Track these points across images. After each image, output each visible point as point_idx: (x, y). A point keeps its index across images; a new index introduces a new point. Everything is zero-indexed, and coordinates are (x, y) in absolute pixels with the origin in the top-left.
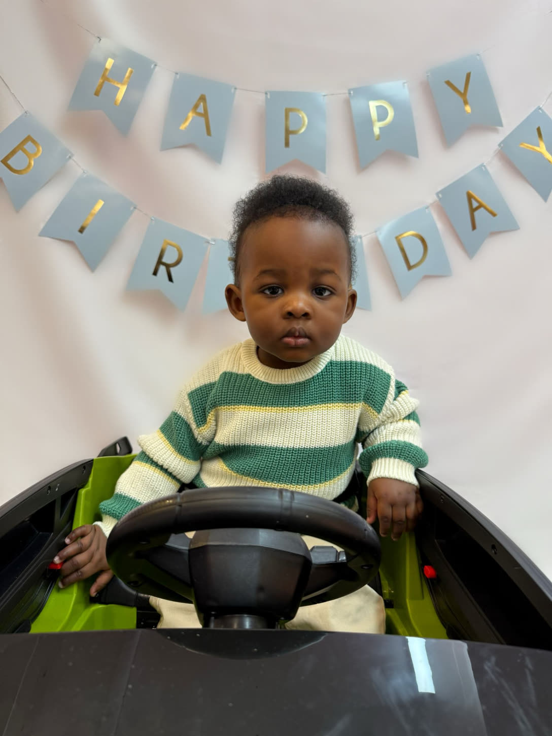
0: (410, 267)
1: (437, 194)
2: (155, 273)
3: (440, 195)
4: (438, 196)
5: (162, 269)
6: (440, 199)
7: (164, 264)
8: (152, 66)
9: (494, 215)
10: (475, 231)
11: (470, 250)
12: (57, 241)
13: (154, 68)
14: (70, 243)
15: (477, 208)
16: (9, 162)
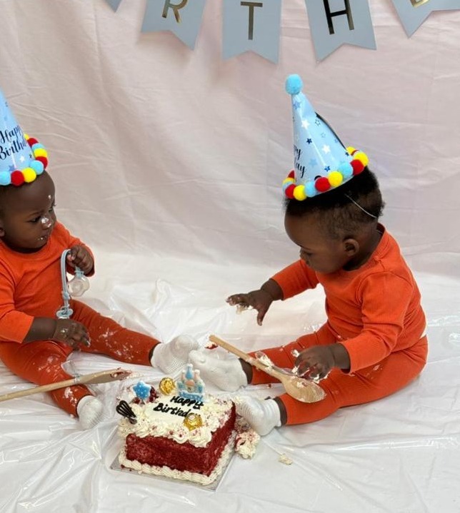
2: (165, 15)
7: (173, 6)
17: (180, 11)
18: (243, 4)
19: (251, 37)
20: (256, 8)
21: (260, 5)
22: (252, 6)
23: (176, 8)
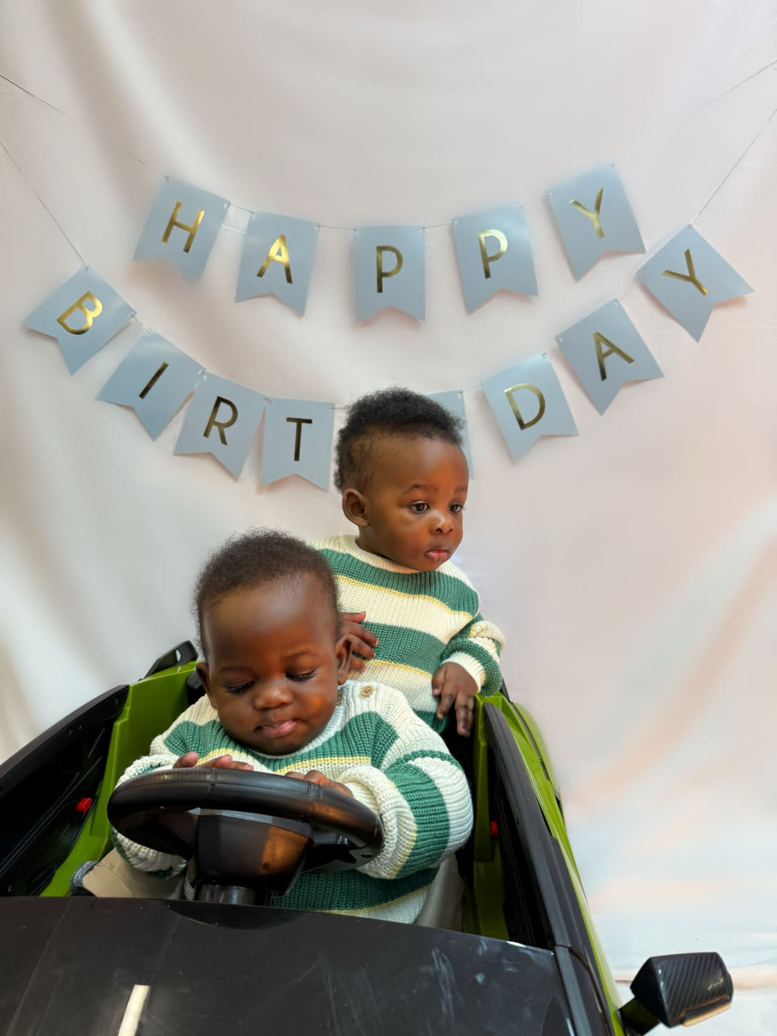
0: (522, 425)
1: (557, 338)
2: (206, 434)
3: (561, 340)
4: (558, 341)
5: (215, 429)
6: (560, 344)
7: (218, 424)
8: (226, 205)
9: (630, 360)
10: (605, 381)
11: (601, 404)
12: (117, 407)
13: (227, 208)
14: (130, 408)
15: (608, 354)
16: (66, 321)
17: (226, 430)
18: (289, 420)
19: (297, 457)
20: (304, 425)
21: (309, 421)
22: (300, 422)
23: (221, 427)
